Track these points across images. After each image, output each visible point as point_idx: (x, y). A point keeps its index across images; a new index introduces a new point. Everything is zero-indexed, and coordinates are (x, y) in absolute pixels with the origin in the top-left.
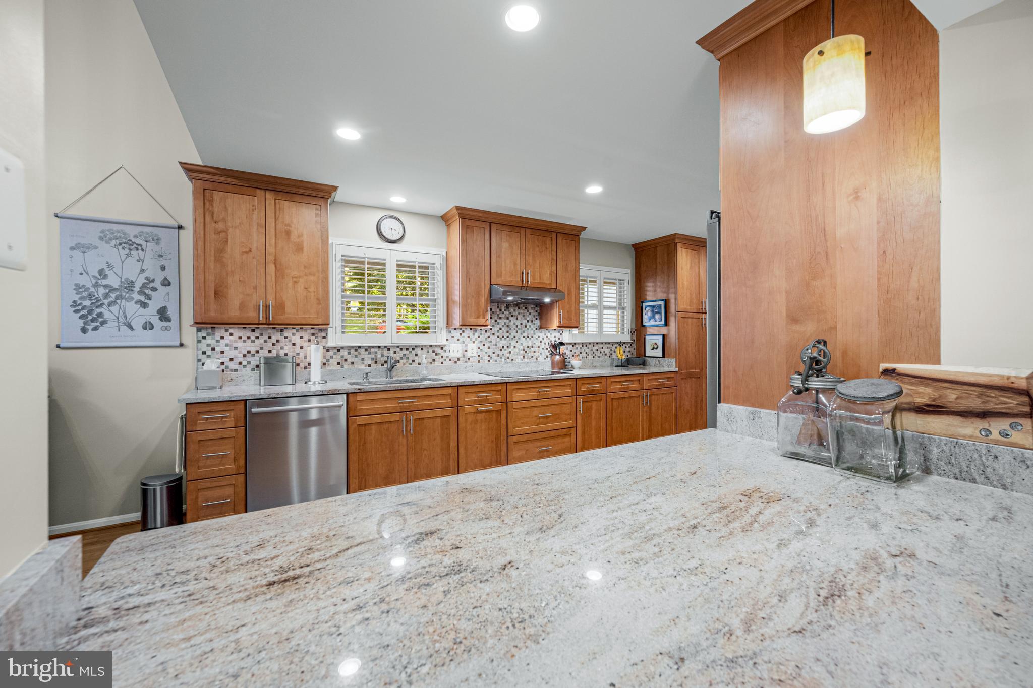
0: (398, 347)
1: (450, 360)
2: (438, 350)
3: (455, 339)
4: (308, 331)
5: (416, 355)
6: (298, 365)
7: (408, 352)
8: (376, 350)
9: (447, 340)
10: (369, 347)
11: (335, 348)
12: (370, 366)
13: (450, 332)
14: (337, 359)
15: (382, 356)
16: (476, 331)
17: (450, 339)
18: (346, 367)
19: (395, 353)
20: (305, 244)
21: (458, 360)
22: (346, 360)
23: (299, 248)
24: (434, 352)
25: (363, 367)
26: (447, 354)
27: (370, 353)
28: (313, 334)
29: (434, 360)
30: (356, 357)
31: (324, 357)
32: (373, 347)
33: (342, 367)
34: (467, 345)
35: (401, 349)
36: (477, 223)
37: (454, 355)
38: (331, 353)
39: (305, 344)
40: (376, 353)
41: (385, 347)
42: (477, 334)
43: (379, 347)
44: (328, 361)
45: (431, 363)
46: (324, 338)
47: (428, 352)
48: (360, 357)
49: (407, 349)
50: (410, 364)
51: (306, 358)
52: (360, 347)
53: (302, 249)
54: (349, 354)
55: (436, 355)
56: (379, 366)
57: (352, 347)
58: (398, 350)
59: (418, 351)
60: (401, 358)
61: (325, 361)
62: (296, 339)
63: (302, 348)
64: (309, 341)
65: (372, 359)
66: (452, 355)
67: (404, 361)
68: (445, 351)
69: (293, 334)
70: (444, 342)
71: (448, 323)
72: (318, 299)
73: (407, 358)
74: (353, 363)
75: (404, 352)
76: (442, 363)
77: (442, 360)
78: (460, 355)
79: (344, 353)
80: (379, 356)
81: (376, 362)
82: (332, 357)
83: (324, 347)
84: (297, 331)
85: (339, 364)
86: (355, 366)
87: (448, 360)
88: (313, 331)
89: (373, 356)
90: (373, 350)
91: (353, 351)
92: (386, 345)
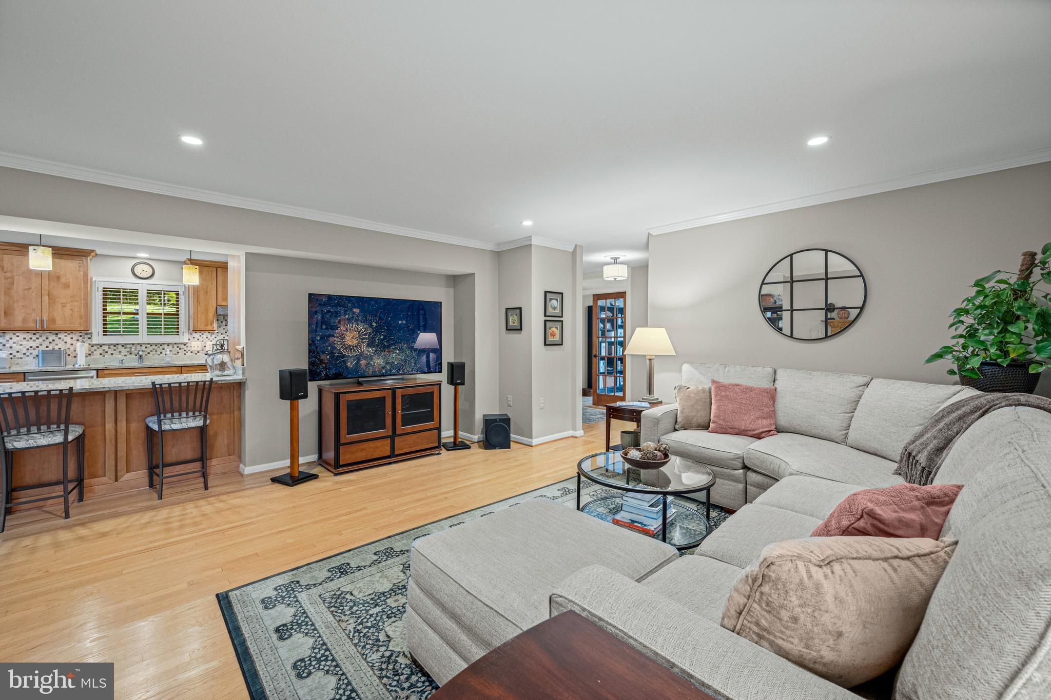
0: (149, 344)
1: (192, 352)
2: (182, 346)
3: (196, 339)
4: (77, 334)
5: (164, 349)
6: (69, 355)
7: (157, 347)
8: (131, 346)
9: (189, 340)
10: (125, 344)
11: (98, 344)
12: (125, 356)
13: (191, 334)
14: (100, 351)
15: (136, 349)
16: (213, 334)
17: (192, 339)
18: (106, 356)
19: (146, 348)
20: (71, 284)
21: (198, 352)
22: (107, 352)
23: (67, 286)
24: (178, 347)
25: (120, 356)
26: (189, 348)
27: (125, 348)
28: (81, 336)
29: (178, 353)
30: (115, 350)
31: (90, 350)
32: (128, 344)
33: (104, 356)
34: (205, 343)
35: (151, 345)
36: (206, 268)
37: (195, 349)
38: (95, 348)
39: (74, 343)
40: (131, 348)
41: (138, 344)
42: (214, 336)
43: (133, 344)
44: (92, 352)
45: (175, 354)
46: (89, 338)
47: (173, 347)
48: (118, 350)
49: (156, 345)
50: (159, 355)
51: (75, 351)
52: (117, 344)
53: (69, 287)
54: (109, 348)
55: (180, 349)
56: (133, 356)
57: (112, 344)
58: (149, 346)
59: (166, 347)
60: (151, 351)
61: (90, 353)
62: (68, 339)
63: (72, 345)
64: (78, 340)
65: (128, 352)
66: (193, 349)
67: (154, 353)
68: (187, 347)
69: (66, 336)
70: (186, 341)
71: (189, 329)
72: (81, 316)
73: (156, 351)
74: (112, 354)
75: (154, 347)
76: (185, 354)
77: (185, 352)
78: (199, 349)
79: (104, 347)
80: (133, 350)
81: (131, 354)
82: (95, 350)
83: (89, 344)
84: (69, 334)
85: (101, 354)
86: (114, 356)
87: (189, 352)
88: (81, 334)
89: (128, 350)
90: (128, 346)
91: (112, 346)
92: (138, 342)
